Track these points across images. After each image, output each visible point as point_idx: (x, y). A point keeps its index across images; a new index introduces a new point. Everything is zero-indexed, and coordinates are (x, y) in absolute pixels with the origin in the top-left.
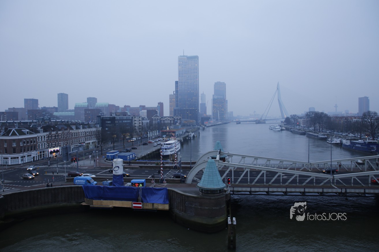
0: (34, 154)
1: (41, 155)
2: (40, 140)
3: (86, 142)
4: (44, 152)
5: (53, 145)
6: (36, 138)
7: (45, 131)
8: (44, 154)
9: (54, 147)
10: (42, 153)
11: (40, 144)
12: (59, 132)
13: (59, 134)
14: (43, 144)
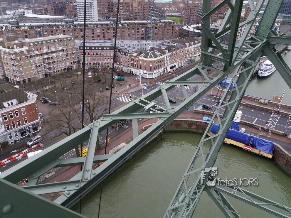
0: (161, 70)
1: (165, 70)
2: (166, 59)
3: (194, 56)
4: (167, 68)
5: (173, 62)
6: (163, 58)
7: (169, 52)
8: (166, 70)
9: (173, 63)
10: (166, 69)
11: (165, 63)
12: (178, 51)
13: (178, 52)
14: (167, 62)
